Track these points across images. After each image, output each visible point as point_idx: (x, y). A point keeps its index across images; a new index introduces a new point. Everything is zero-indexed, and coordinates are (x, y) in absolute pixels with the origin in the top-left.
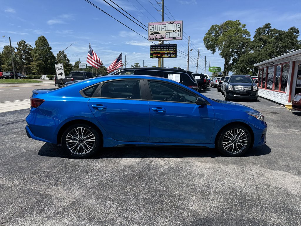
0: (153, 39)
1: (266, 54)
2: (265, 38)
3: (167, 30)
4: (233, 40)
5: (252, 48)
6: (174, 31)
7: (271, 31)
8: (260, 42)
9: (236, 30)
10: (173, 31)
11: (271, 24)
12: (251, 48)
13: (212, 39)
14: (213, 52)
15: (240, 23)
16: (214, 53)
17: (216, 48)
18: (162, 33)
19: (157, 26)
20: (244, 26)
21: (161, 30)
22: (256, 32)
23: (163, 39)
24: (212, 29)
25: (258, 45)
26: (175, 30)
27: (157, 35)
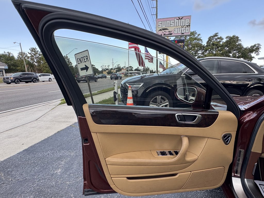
3: (175, 25)
11: (219, 33)
18: (170, 29)
19: (165, 22)
20: (199, 35)
21: (169, 26)
22: (208, 39)
23: (171, 35)
26: (184, 26)
27: (165, 31)
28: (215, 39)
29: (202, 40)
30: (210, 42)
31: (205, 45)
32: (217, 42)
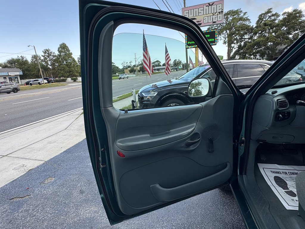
3: (205, 13)
7: (273, 15)
10: (213, 13)
11: (272, 8)
18: (199, 18)
20: (245, 13)
21: (197, 15)
22: (258, 17)
28: (268, 17)
29: (249, 20)
30: (260, 21)
31: (254, 27)
32: (271, 21)
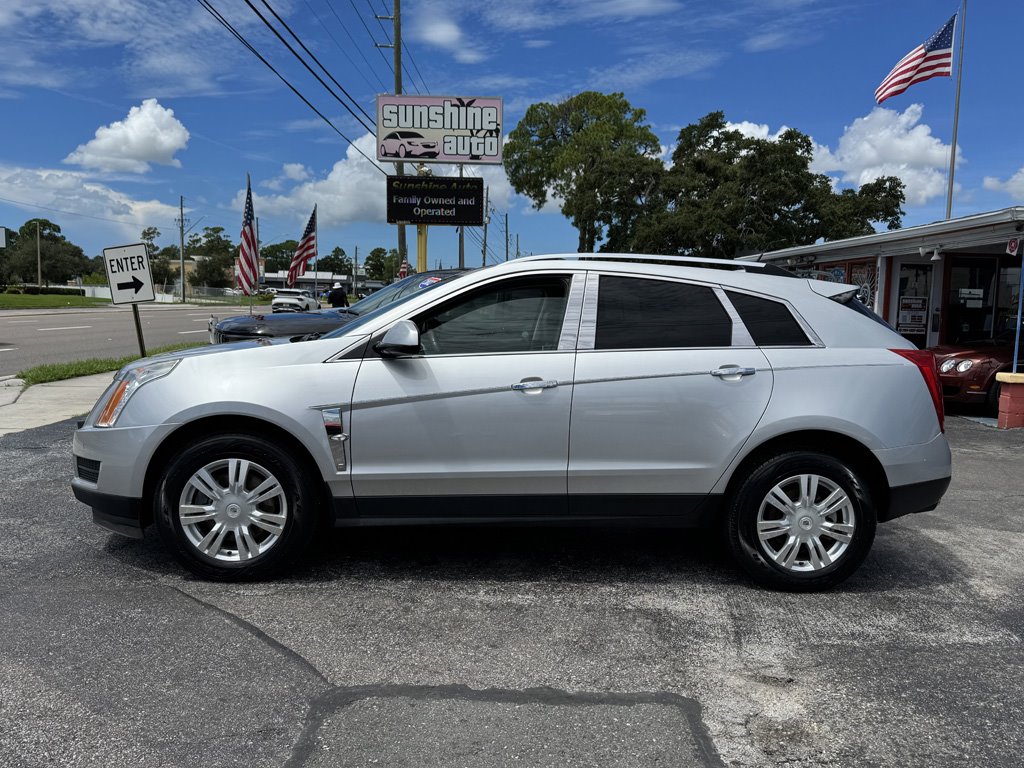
0: (397, 155)
1: (723, 220)
2: (712, 163)
3: (447, 125)
4: (608, 162)
5: (671, 195)
6: (475, 132)
7: (729, 137)
8: (698, 175)
9: (616, 128)
10: (471, 131)
11: (724, 113)
12: (671, 193)
13: (533, 152)
14: (537, 201)
15: (626, 105)
16: (540, 205)
17: (546, 187)
18: (429, 136)
19: (409, 109)
20: (639, 115)
21: (425, 125)
22: (679, 138)
23: (434, 157)
24: (532, 117)
25: (692, 184)
26: (478, 131)
27: (410, 143)
28: (712, 140)
29: (654, 140)
30: (687, 152)
31: (669, 166)
32: (716, 158)
